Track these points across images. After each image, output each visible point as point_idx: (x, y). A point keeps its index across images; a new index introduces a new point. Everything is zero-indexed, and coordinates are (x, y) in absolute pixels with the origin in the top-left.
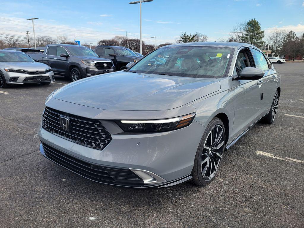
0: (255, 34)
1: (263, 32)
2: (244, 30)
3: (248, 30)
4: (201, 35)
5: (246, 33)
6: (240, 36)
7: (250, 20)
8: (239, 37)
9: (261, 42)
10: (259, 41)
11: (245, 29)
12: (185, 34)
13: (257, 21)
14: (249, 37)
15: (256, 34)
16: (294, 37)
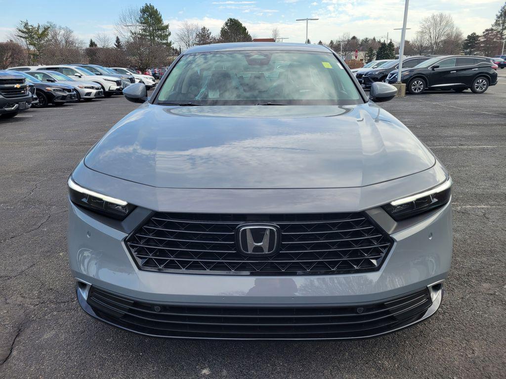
0: (156, 30)
1: (167, 27)
2: (137, 21)
3: (144, 22)
4: (58, 27)
5: (143, 28)
6: (133, 31)
7: (144, 5)
8: (133, 34)
9: (167, 43)
10: (164, 42)
11: (139, 21)
12: (27, 24)
13: (155, 8)
14: (148, 34)
15: (158, 30)
16: (208, 36)
